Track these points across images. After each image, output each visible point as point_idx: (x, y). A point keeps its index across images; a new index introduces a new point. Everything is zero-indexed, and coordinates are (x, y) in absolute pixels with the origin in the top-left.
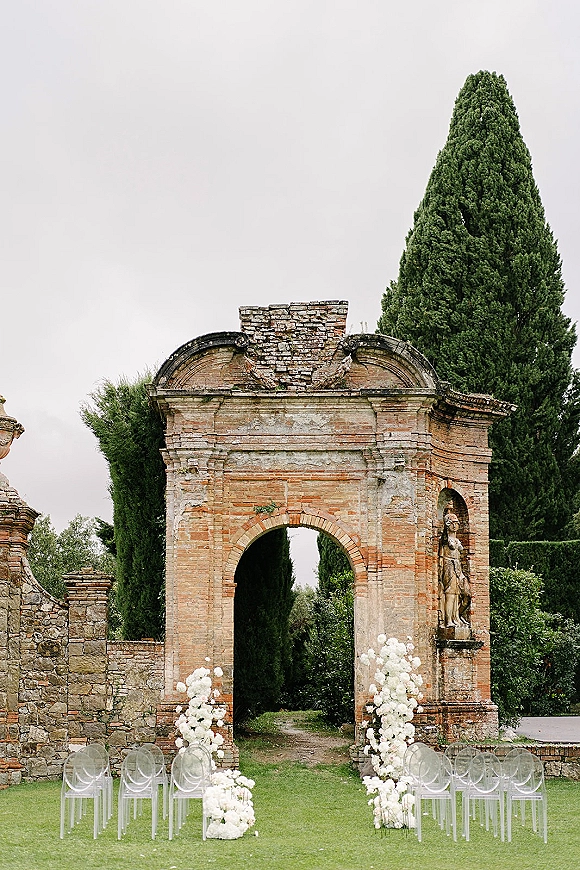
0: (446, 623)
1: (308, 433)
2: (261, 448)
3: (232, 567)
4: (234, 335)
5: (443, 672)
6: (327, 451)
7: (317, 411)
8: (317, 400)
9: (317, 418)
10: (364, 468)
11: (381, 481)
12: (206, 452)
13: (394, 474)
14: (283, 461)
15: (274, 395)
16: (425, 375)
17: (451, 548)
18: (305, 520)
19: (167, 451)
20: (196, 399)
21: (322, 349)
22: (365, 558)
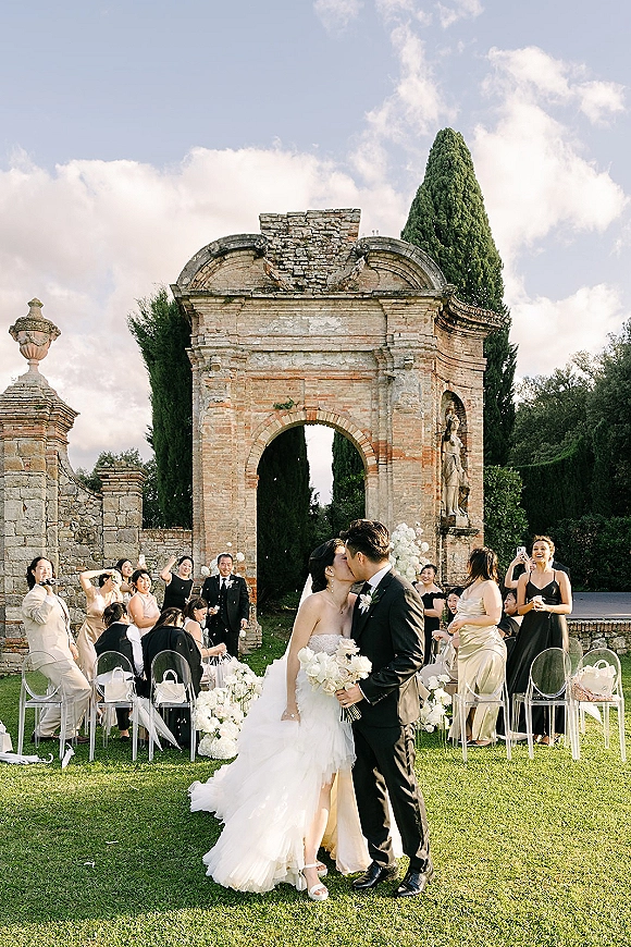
0: (447, 513)
1: (323, 334)
2: (280, 348)
3: (255, 462)
4: (251, 238)
5: (445, 557)
6: (341, 352)
7: (332, 314)
8: (331, 302)
9: (333, 321)
10: (375, 368)
11: (391, 379)
12: (228, 350)
13: (403, 372)
14: (300, 362)
15: (292, 296)
16: (432, 278)
17: (452, 444)
18: (320, 416)
19: (192, 351)
20: (218, 301)
21: (337, 255)
22: (376, 452)
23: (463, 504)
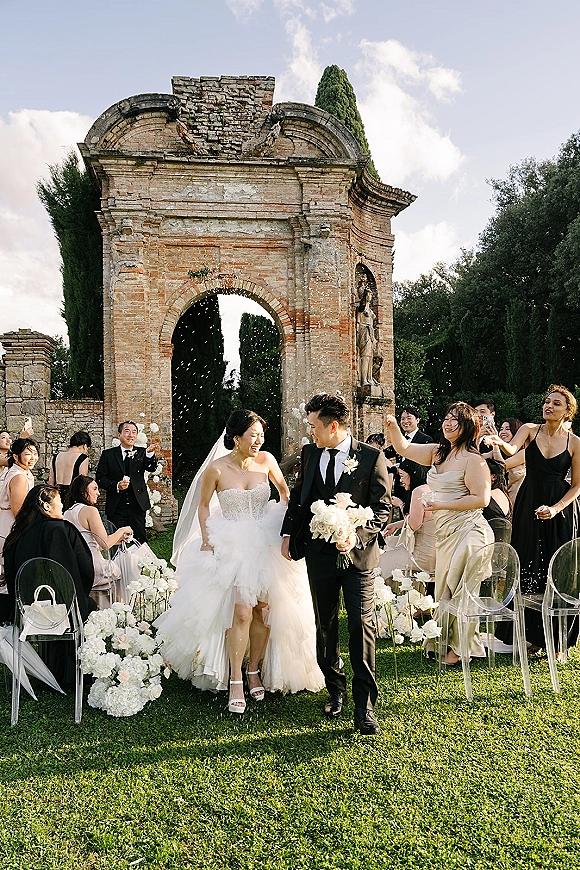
0: (362, 383)
1: (238, 201)
2: (194, 214)
3: (170, 330)
4: (164, 98)
5: (362, 426)
6: (257, 220)
7: (247, 181)
8: (247, 169)
9: (248, 188)
10: (291, 237)
11: (307, 247)
12: (141, 214)
13: (319, 240)
14: (215, 229)
15: (206, 161)
16: (347, 147)
17: (366, 315)
18: (237, 284)
19: (102, 213)
20: (130, 162)
21: (251, 122)
22: (293, 322)
23: (376, 375)
